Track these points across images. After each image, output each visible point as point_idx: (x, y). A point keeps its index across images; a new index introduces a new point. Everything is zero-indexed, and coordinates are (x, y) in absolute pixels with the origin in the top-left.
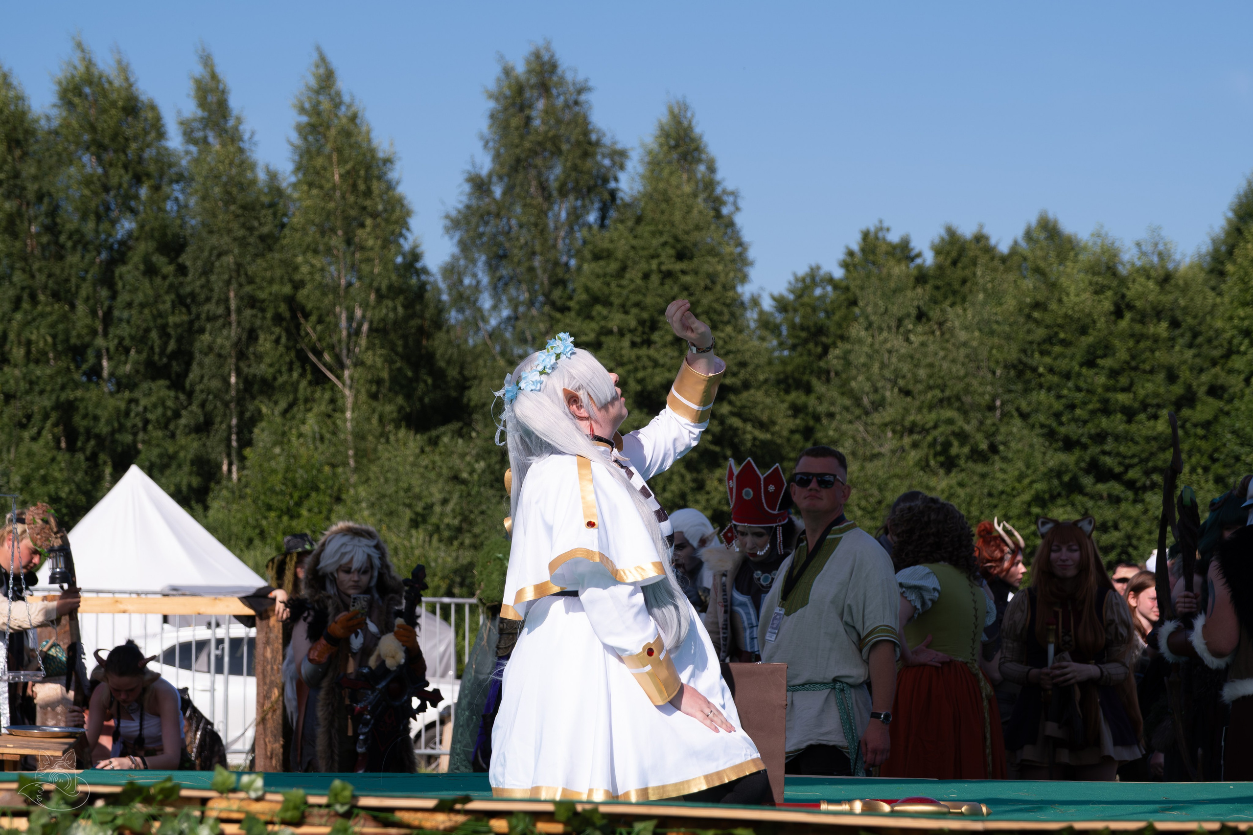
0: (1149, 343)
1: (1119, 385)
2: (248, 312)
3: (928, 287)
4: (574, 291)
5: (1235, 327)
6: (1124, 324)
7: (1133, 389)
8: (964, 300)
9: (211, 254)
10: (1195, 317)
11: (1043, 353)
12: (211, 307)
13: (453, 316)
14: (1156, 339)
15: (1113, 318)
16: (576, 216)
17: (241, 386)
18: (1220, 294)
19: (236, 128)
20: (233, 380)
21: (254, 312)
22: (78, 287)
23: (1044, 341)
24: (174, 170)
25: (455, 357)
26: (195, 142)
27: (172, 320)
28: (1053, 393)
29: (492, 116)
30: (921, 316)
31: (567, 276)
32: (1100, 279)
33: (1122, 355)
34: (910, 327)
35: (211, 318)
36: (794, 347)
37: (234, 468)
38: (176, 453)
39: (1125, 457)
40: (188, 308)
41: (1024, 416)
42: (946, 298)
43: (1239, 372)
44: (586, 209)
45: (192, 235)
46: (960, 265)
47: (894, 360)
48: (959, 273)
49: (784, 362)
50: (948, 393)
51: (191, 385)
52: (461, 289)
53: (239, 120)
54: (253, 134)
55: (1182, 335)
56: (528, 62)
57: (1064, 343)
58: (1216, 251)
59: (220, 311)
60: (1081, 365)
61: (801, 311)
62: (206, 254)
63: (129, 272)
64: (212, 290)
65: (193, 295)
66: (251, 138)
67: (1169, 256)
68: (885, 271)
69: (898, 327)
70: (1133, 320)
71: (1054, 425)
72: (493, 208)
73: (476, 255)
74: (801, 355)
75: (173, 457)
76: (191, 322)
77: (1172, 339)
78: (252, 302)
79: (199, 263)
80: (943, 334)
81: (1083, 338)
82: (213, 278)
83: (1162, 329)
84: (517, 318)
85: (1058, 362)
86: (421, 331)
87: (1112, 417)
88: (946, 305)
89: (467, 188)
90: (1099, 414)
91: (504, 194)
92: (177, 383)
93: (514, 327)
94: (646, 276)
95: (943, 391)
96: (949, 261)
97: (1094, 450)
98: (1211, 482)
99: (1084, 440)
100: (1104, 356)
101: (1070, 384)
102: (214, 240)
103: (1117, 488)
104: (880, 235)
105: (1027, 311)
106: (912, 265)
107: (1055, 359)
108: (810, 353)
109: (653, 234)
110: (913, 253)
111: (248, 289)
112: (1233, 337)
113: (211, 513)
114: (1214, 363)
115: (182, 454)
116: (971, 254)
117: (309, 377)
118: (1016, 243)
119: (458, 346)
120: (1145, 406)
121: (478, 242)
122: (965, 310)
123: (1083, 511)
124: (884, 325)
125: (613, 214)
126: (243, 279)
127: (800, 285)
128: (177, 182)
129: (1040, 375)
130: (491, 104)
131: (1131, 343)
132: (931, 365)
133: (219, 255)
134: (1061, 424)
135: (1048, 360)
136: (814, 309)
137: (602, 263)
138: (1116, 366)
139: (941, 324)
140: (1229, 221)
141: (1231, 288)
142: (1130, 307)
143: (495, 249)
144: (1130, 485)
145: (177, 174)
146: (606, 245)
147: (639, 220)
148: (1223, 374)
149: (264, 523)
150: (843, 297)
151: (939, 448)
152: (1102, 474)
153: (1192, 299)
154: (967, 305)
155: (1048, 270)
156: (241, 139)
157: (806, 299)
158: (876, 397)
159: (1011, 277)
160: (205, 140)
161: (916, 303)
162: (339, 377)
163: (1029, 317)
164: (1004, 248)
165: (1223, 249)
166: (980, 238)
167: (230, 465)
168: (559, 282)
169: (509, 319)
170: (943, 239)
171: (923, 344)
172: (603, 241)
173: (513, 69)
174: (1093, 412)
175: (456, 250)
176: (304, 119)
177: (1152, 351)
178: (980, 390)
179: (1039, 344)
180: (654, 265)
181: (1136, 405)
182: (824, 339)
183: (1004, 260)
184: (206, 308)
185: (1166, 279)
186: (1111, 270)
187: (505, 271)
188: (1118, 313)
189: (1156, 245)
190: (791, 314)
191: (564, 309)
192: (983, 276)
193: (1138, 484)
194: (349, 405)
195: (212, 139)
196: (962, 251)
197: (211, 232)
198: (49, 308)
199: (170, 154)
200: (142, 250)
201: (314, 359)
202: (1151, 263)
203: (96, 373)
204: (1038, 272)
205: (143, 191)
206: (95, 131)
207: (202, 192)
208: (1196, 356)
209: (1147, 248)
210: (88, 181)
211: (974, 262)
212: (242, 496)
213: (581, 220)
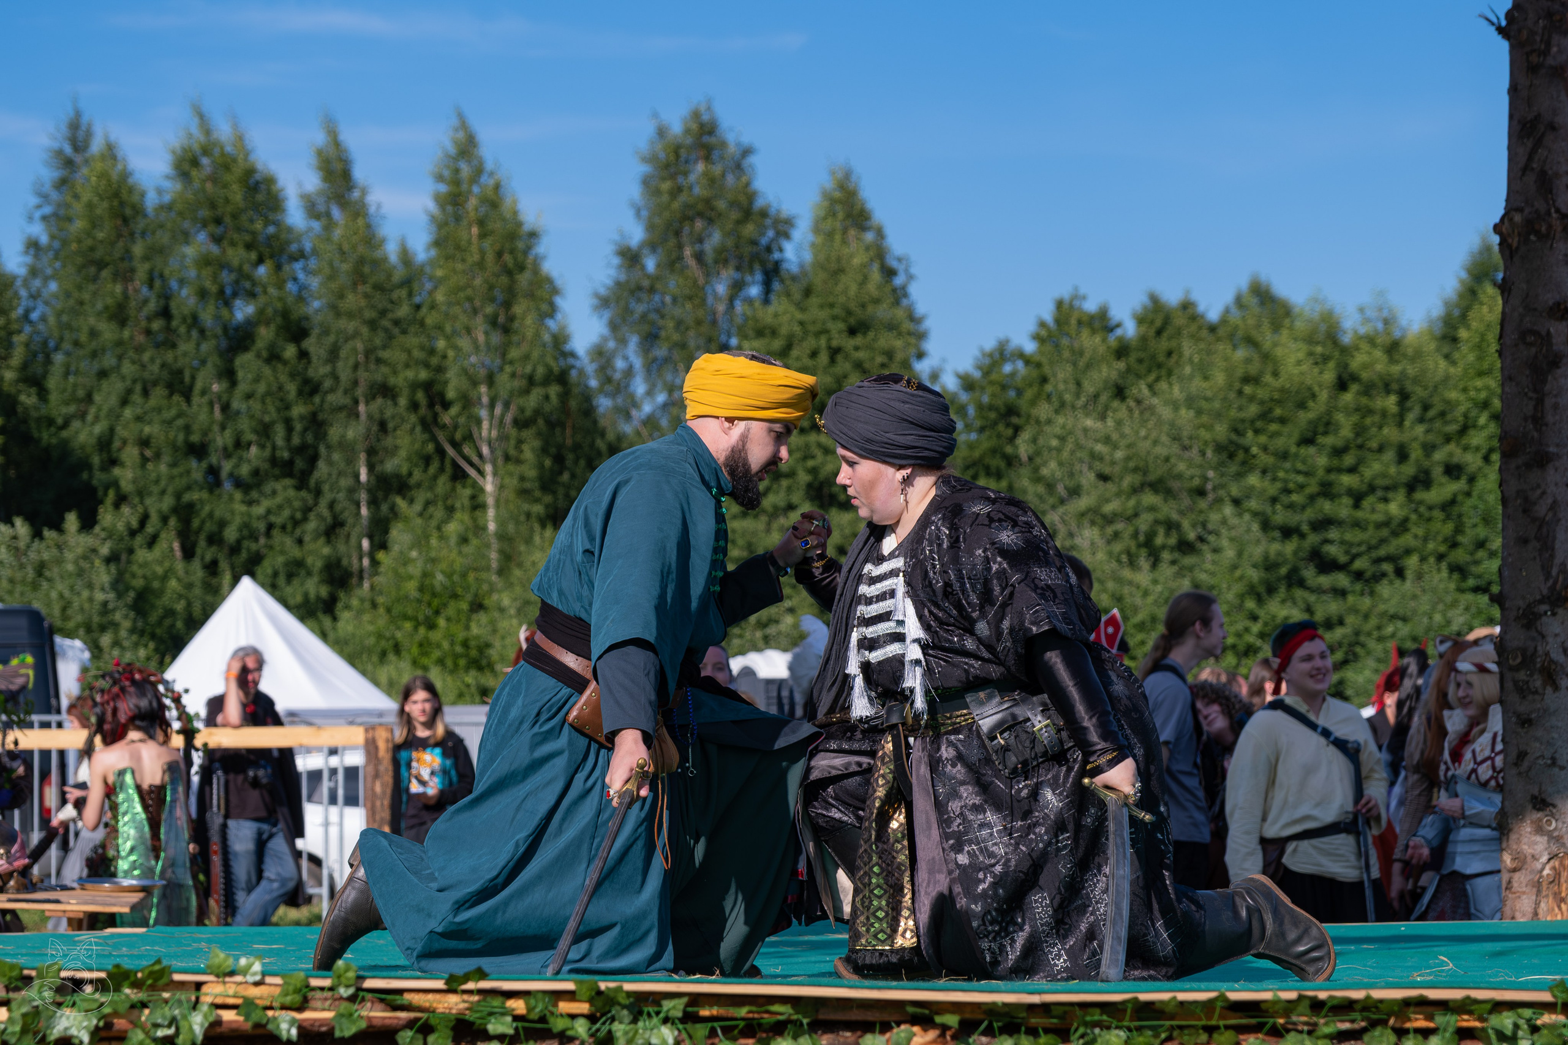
1: (1343, 466)
2: (378, 402)
3: (1130, 360)
5: (1471, 399)
6: (1348, 397)
7: (1360, 469)
8: (1170, 373)
9: (336, 339)
10: (1426, 388)
11: (1257, 432)
12: (336, 397)
13: (604, 403)
14: (1384, 414)
15: (1336, 390)
16: (736, 289)
17: (374, 482)
18: (1454, 363)
19: (362, 200)
20: (363, 477)
21: (386, 399)
22: (193, 377)
23: (1258, 418)
24: (294, 247)
25: (604, 448)
26: (317, 216)
27: (296, 410)
28: (1269, 475)
29: (646, 182)
30: (1120, 393)
32: (1319, 349)
33: (1346, 431)
34: (1107, 403)
35: (336, 409)
36: (982, 430)
38: (304, 559)
39: (1351, 545)
40: (311, 397)
41: (1236, 502)
42: (1149, 371)
43: (1477, 449)
44: (746, 283)
45: (315, 318)
46: (1165, 335)
47: (1090, 441)
49: (971, 446)
50: (1150, 476)
51: (318, 483)
52: (611, 373)
53: (364, 192)
55: (1412, 409)
56: (685, 121)
57: (1283, 421)
58: (1448, 314)
59: (347, 401)
60: (1299, 443)
61: (989, 390)
62: (332, 338)
63: (250, 360)
64: (337, 378)
66: (377, 211)
67: (1395, 321)
68: (1077, 343)
69: (1096, 405)
70: (1358, 393)
71: (1269, 511)
72: (646, 283)
73: (628, 335)
74: (990, 437)
75: (299, 564)
76: (315, 414)
77: (1402, 413)
78: (385, 391)
79: (324, 348)
80: (1142, 413)
81: (1302, 413)
82: (339, 364)
83: (1390, 402)
84: (674, 404)
85: (1274, 441)
87: (1337, 501)
88: (1151, 380)
89: (616, 261)
90: (1319, 498)
91: (658, 266)
92: (302, 483)
94: (814, 354)
95: (1144, 474)
96: (1152, 332)
97: (1313, 539)
98: (1445, 574)
99: (1305, 528)
100: (1326, 433)
101: (1287, 465)
102: (340, 323)
103: (1342, 580)
104: (1076, 303)
105: (1237, 385)
106: (1111, 337)
107: (1270, 437)
108: (999, 436)
109: (822, 307)
110: (1113, 323)
111: (378, 374)
112: (1468, 410)
113: (341, 624)
114: (1448, 439)
115: (310, 561)
116: (1176, 323)
117: (448, 471)
118: (1227, 311)
120: (1372, 489)
121: (629, 321)
122: (1170, 384)
123: (1303, 606)
124: (1078, 404)
125: (776, 286)
126: (372, 366)
127: (987, 361)
128: (298, 259)
129: (1254, 456)
130: (645, 169)
131: (1356, 418)
132: (1129, 445)
133: (346, 340)
135: (1263, 439)
136: (1004, 387)
138: (1340, 444)
139: (1142, 401)
140: (1462, 282)
141: (1465, 356)
142: (1355, 378)
143: (647, 328)
144: (1359, 575)
145: (297, 250)
146: (769, 320)
147: (808, 292)
148: (1458, 451)
149: (399, 635)
150: (1035, 373)
151: (1142, 538)
152: (1327, 565)
153: (1422, 368)
154: (1174, 379)
155: (1260, 339)
156: (367, 212)
157: (994, 376)
158: (1071, 484)
159: (1221, 347)
160: (328, 215)
161: (1111, 378)
162: (481, 473)
163: (1240, 393)
164: (1213, 315)
165: (1456, 313)
166: (1187, 306)
169: (665, 405)
170: (1145, 308)
171: (1121, 425)
172: (767, 315)
173: (669, 128)
174: (1313, 497)
175: (605, 330)
176: (442, 188)
177: (1380, 428)
178: (1189, 473)
179: (1252, 422)
180: (823, 342)
181: (1365, 487)
182: (1015, 420)
183: (1212, 329)
184: (331, 397)
185: (1393, 348)
186: (1332, 338)
187: (660, 352)
188: (1342, 385)
189: (1381, 309)
190: (977, 394)
192: (1189, 348)
193: (1368, 574)
194: (490, 501)
195: (336, 213)
196: (1167, 320)
197: (338, 314)
198: (165, 402)
199: (290, 230)
200: (265, 334)
201: (450, 451)
202: (1376, 330)
203: (213, 472)
204: (1250, 341)
205: (262, 271)
206: (213, 206)
207: (327, 271)
208: (1428, 431)
209: (1371, 313)
210: (205, 261)
211: (1179, 332)
212: (374, 605)
213: (742, 294)
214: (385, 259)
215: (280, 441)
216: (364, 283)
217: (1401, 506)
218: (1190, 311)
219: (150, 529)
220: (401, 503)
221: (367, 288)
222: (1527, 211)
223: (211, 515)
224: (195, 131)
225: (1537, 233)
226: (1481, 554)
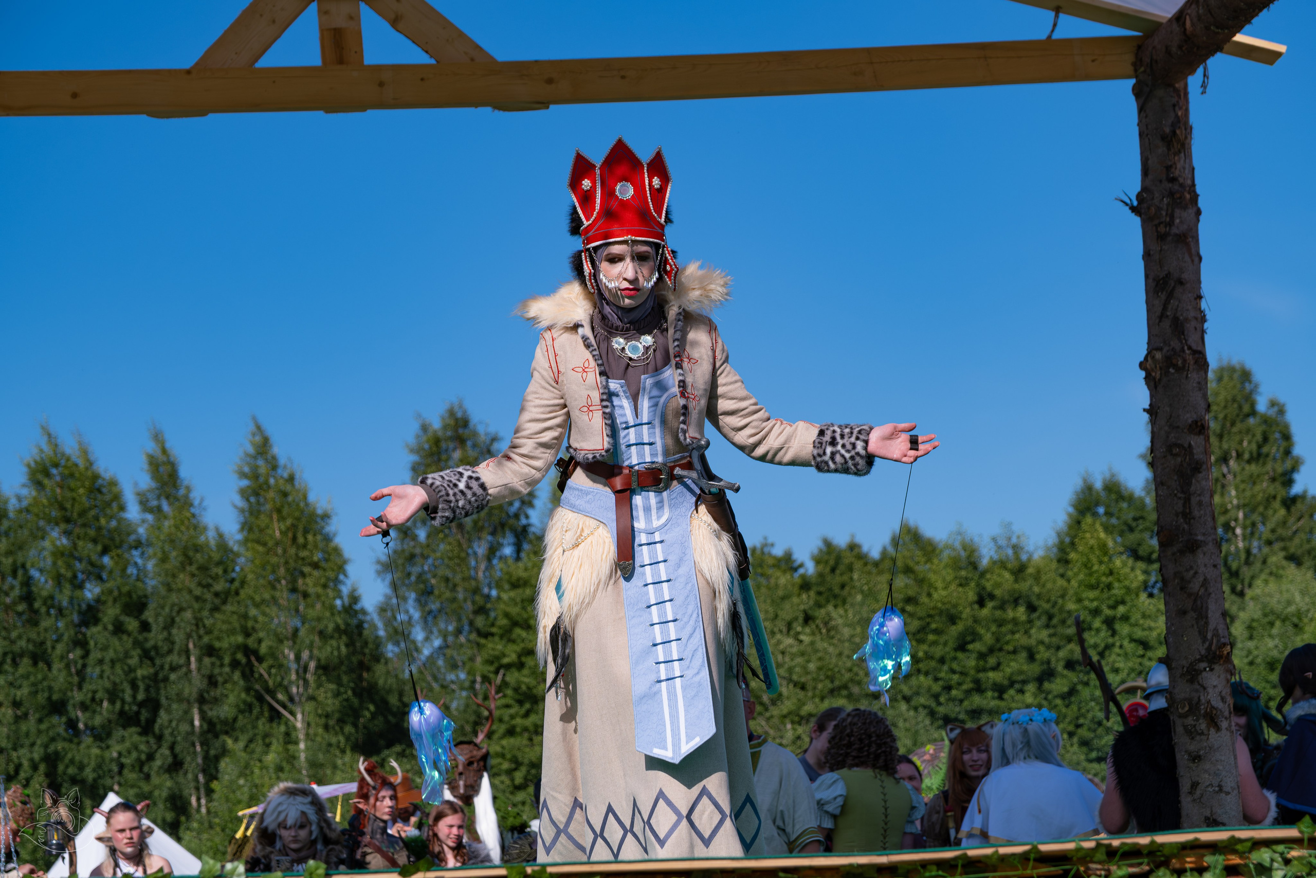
0: (1010, 626)
1: (988, 666)
2: (207, 661)
3: (812, 593)
4: (495, 619)
5: (1086, 608)
6: (986, 611)
7: (1001, 668)
8: (844, 602)
9: (171, 610)
10: (1048, 601)
12: (174, 658)
13: (390, 650)
14: (1015, 621)
15: (976, 606)
16: (493, 550)
17: (205, 726)
18: (1069, 581)
19: (186, 496)
20: (197, 723)
21: (213, 659)
22: (53, 648)
23: (919, 632)
24: (133, 537)
25: (394, 686)
26: (150, 510)
27: (140, 673)
29: (415, 468)
30: (808, 619)
31: (489, 606)
32: (963, 573)
33: (988, 638)
34: (799, 629)
35: (173, 669)
37: (203, 801)
38: (151, 793)
40: (152, 659)
41: (907, 699)
42: (828, 601)
44: (500, 545)
45: (152, 594)
46: (838, 572)
47: (787, 659)
48: (838, 579)
50: (837, 683)
51: (161, 729)
52: (395, 624)
53: (188, 489)
54: (202, 500)
55: (1039, 618)
56: (443, 418)
57: (937, 632)
58: (1062, 542)
59: (182, 661)
60: (956, 650)
62: (167, 610)
63: (99, 632)
64: (173, 643)
65: (155, 648)
66: (200, 504)
67: (1022, 548)
68: (773, 581)
69: (788, 631)
70: (994, 608)
71: (933, 705)
72: (418, 551)
73: (407, 594)
76: (156, 674)
77: (1030, 621)
78: (210, 651)
79: (161, 619)
80: (828, 631)
81: (954, 628)
82: (174, 631)
83: (1021, 612)
84: (447, 647)
85: (933, 649)
86: (363, 666)
87: (985, 695)
88: (830, 608)
90: (974, 693)
91: (428, 536)
92: (147, 729)
93: (445, 655)
95: (832, 682)
96: (828, 569)
98: (1075, 748)
99: (962, 716)
100: (973, 641)
101: (945, 668)
102: (174, 598)
104: (766, 550)
106: (796, 575)
107: (930, 646)
110: (797, 564)
111: (206, 639)
115: (156, 793)
116: (847, 561)
117: (266, 714)
118: (884, 549)
119: (396, 676)
121: (407, 582)
122: (846, 611)
124: (776, 630)
125: (526, 546)
126: (202, 631)
128: (136, 548)
130: (414, 458)
131: (994, 628)
132: (820, 659)
133: (179, 612)
134: (939, 704)
135: (925, 647)
137: (520, 591)
138: (984, 649)
139: (826, 624)
140: (1070, 515)
141: (1076, 575)
142: (992, 597)
143: (422, 586)
145: (135, 541)
146: (522, 573)
153: (1044, 586)
154: (847, 606)
155: (916, 568)
156: (191, 505)
160: (159, 509)
161: (802, 607)
162: (292, 713)
164: (875, 554)
165: (1067, 540)
166: (853, 547)
167: (198, 799)
168: (481, 610)
169: (440, 648)
170: (821, 551)
171: (812, 643)
172: (518, 570)
173: (430, 425)
174: (968, 692)
175: (388, 591)
176: (245, 483)
177: (1013, 634)
179: (914, 634)
181: (1006, 682)
183: (876, 564)
184: (169, 659)
185: (1020, 571)
186: (973, 565)
187: (434, 606)
188: (981, 603)
189: (1009, 539)
191: (487, 635)
192: (859, 580)
194: (301, 736)
195: (166, 507)
196: (838, 559)
197: (170, 590)
198: (31, 669)
199: (129, 524)
200: (111, 612)
201: (268, 698)
202: (1007, 556)
203: (72, 724)
204: (908, 570)
205: (106, 560)
206: (62, 508)
207: (159, 555)
208: (1050, 636)
209: (1002, 542)
210: (59, 553)
211: (850, 569)
212: (211, 827)
213: (498, 554)
214: (207, 544)
215: (128, 697)
216: (191, 564)
217: (1035, 696)
218: (856, 551)
219: (22, 775)
220: (229, 742)
221: (193, 569)
222: (1166, 349)
223: (72, 761)
224: (45, 447)
225: (1175, 366)
226: (1100, 730)
